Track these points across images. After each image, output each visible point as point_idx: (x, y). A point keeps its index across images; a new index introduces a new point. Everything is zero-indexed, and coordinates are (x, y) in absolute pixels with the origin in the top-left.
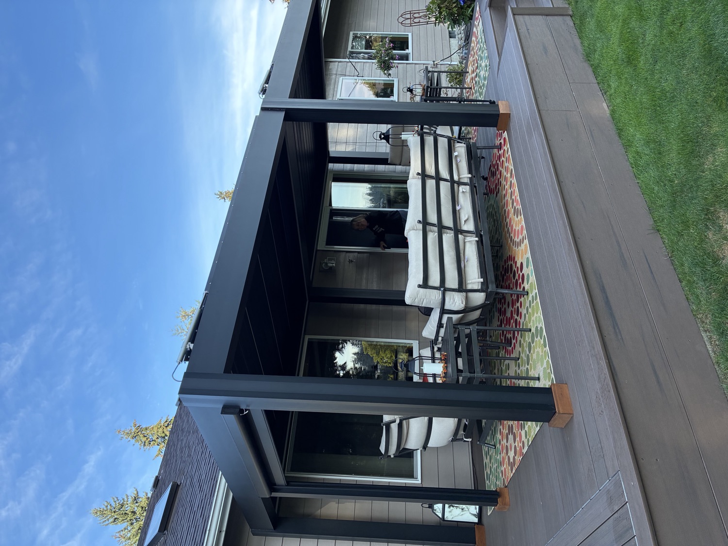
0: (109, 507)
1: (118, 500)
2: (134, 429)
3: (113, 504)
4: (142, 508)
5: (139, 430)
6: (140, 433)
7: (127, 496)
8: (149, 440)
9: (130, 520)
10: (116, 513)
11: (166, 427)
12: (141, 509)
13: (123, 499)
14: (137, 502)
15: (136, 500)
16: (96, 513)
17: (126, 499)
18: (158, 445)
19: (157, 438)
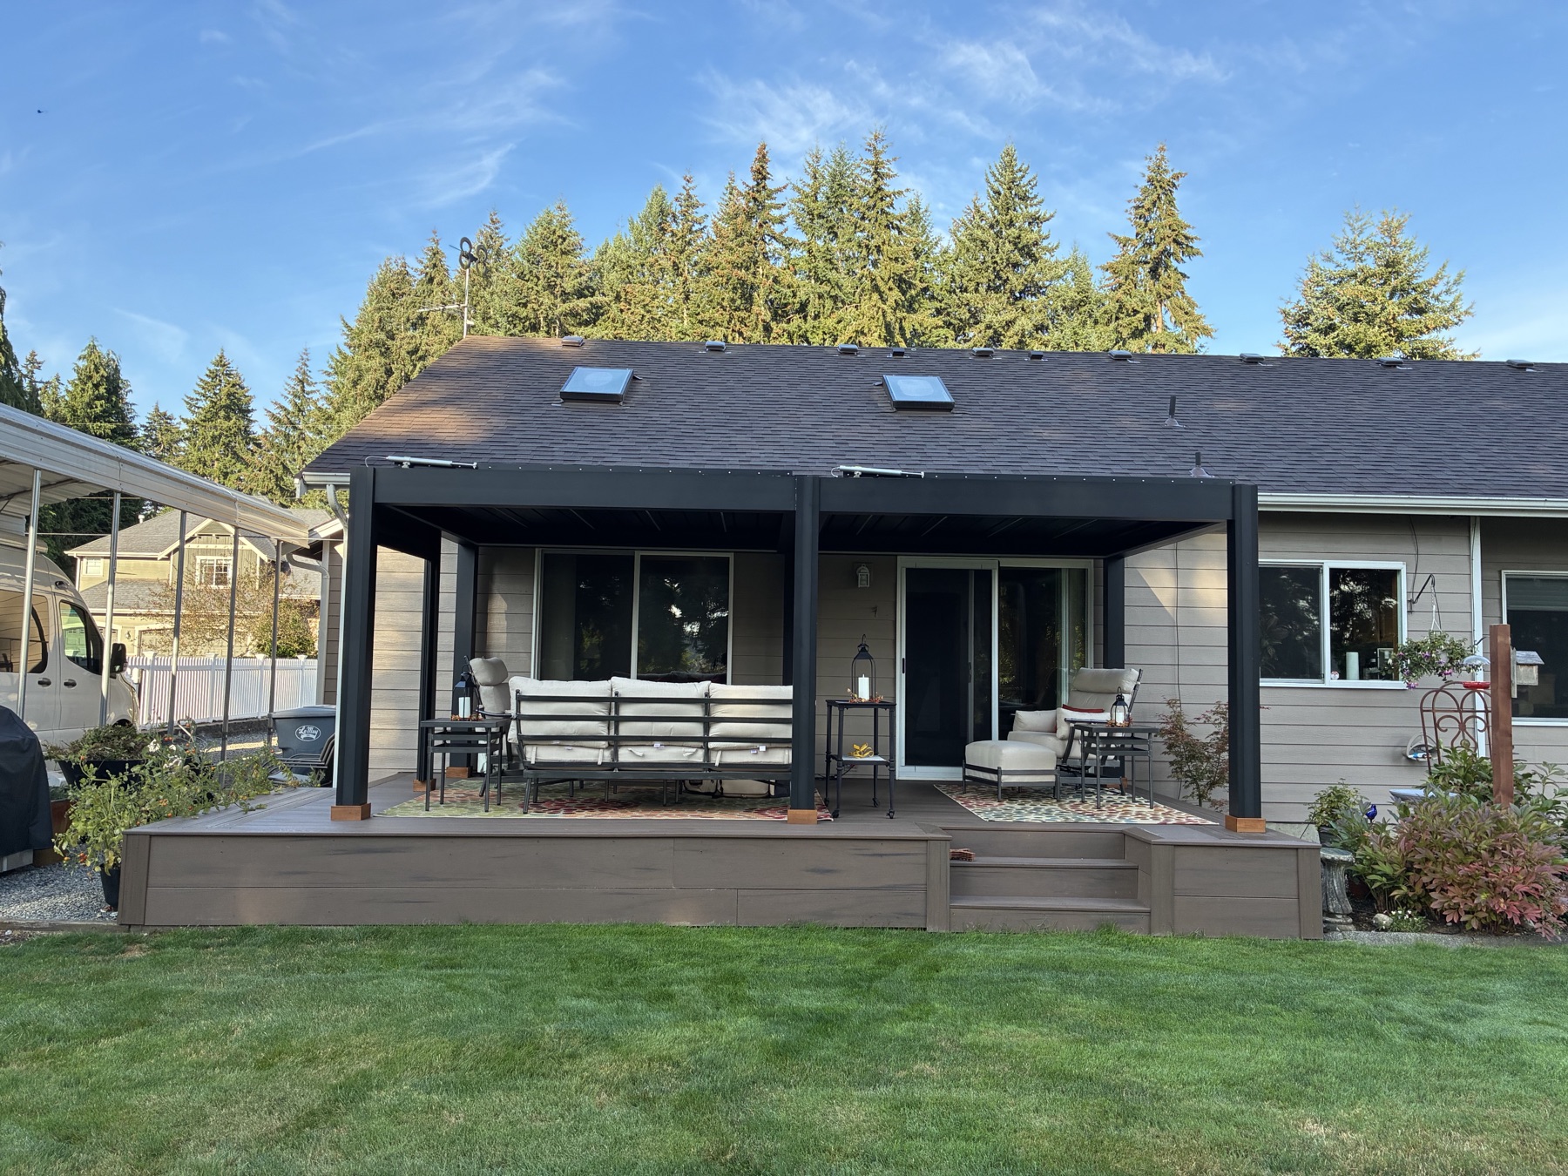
0: (1019, 175)
1: (1032, 188)
2: (1168, 177)
3: (1025, 181)
4: (1019, 237)
5: (1167, 188)
6: (1160, 191)
7: (1040, 203)
8: (1147, 214)
9: (997, 221)
10: (1008, 193)
11: (1175, 241)
12: (1016, 235)
13: (1035, 197)
14: (1030, 223)
15: (1035, 220)
16: (1008, 154)
17: (1035, 201)
18: (1137, 235)
19: (1151, 230)
